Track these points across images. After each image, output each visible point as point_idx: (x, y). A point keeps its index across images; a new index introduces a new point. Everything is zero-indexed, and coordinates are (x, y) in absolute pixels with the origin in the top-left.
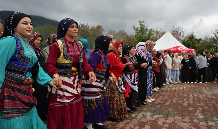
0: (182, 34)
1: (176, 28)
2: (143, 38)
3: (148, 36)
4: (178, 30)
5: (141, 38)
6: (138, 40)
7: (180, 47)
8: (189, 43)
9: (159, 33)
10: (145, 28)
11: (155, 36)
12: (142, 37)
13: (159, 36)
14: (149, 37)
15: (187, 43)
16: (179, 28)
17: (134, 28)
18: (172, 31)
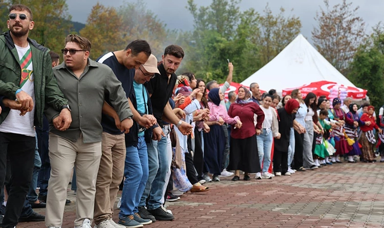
0: (355, 28)
1: (336, 6)
2: (222, 46)
3: (240, 35)
4: (343, 11)
5: (215, 44)
6: (207, 49)
7: (328, 83)
8: (376, 60)
9: (275, 23)
10: (227, 8)
11: (263, 36)
12: (218, 42)
13: (274, 32)
14: (244, 41)
15: (371, 60)
16: (344, 6)
17: (193, 8)
18: (321, 15)
